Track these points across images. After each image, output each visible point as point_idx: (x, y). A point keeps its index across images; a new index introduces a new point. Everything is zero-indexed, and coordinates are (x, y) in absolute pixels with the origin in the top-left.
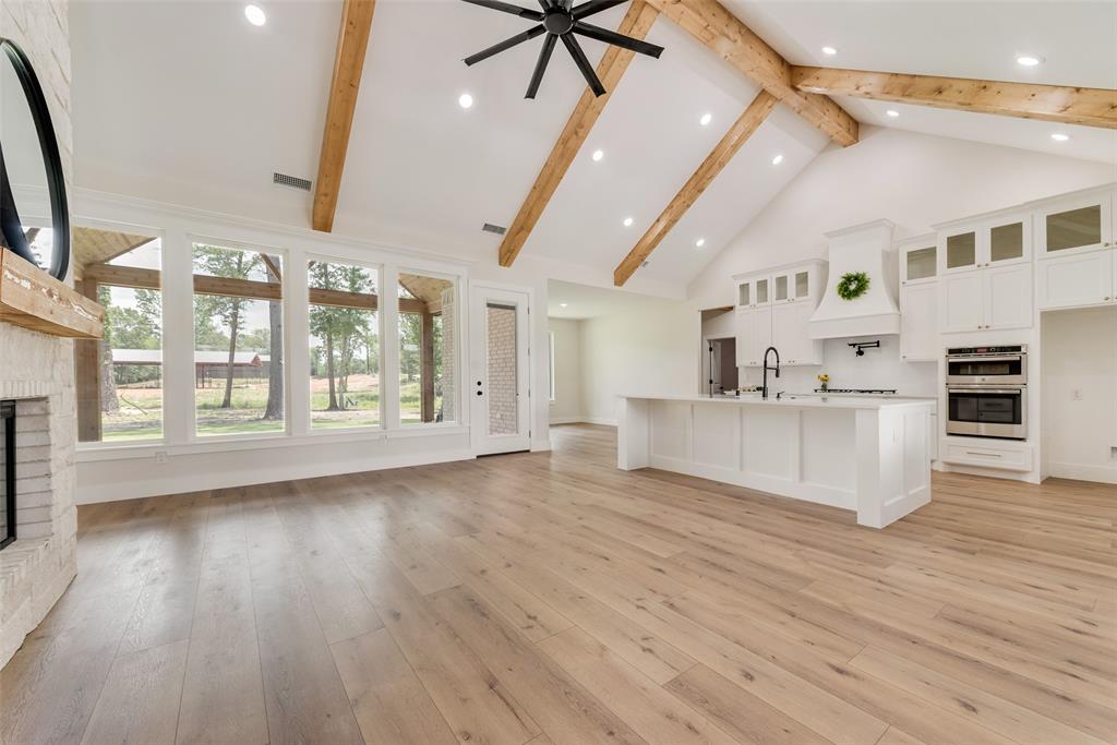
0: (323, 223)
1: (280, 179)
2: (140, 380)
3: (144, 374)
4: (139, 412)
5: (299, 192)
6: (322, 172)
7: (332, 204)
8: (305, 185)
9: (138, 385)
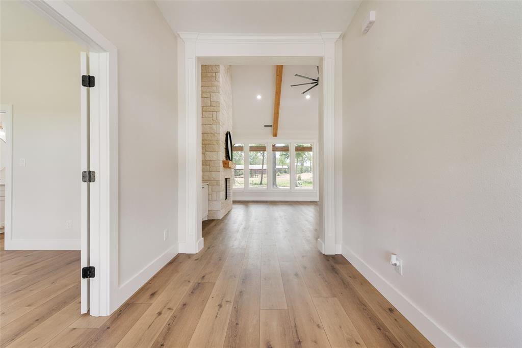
0: (275, 135)
1: (265, 126)
2: (240, 175)
3: (240, 173)
4: (239, 185)
5: (270, 128)
6: (274, 123)
7: (277, 130)
8: (271, 126)
9: (239, 176)
